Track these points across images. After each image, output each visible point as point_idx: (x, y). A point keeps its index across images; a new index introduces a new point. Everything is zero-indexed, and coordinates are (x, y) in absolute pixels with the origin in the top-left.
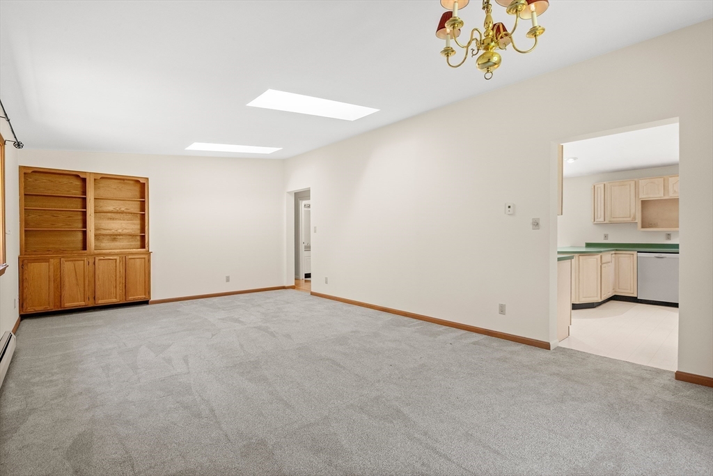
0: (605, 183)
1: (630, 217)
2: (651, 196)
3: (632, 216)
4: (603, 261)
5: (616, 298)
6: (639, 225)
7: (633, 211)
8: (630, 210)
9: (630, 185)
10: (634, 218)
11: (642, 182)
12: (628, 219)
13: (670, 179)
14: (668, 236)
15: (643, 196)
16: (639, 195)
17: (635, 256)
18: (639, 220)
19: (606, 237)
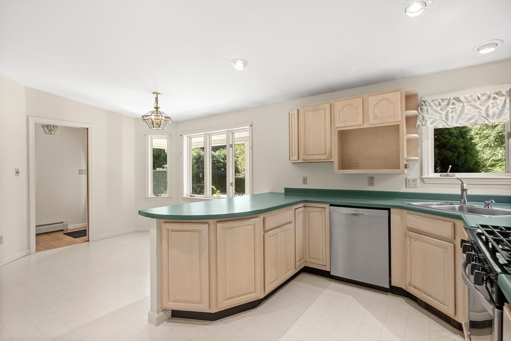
0: (299, 108)
1: (325, 154)
2: (349, 124)
3: (327, 153)
4: (267, 228)
5: (307, 270)
6: (336, 165)
7: (328, 145)
8: (325, 144)
9: (325, 110)
10: (331, 155)
11: (338, 105)
12: (324, 157)
13: (370, 98)
14: (371, 180)
15: (340, 125)
16: (334, 122)
17: (327, 211)
18: (335, 159)
19: (305, 180)
